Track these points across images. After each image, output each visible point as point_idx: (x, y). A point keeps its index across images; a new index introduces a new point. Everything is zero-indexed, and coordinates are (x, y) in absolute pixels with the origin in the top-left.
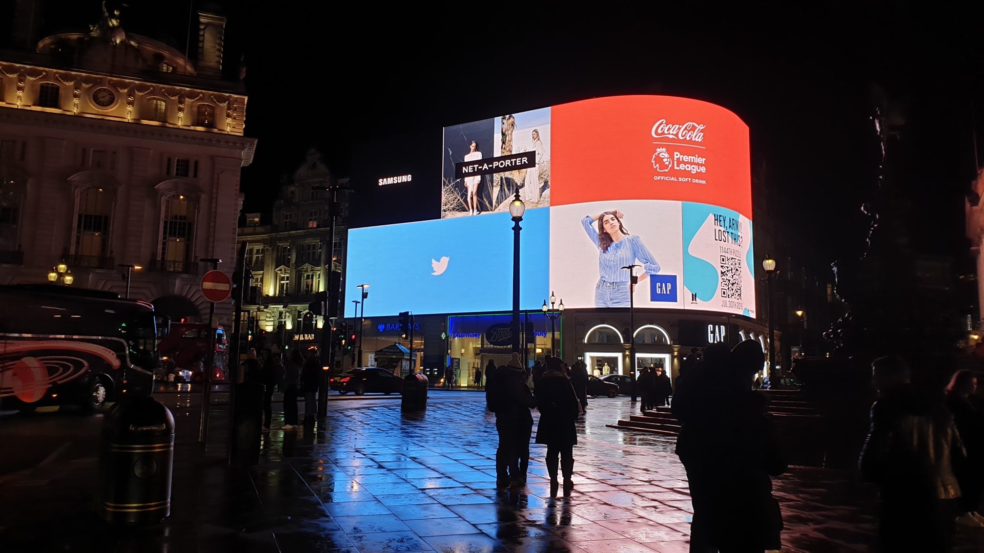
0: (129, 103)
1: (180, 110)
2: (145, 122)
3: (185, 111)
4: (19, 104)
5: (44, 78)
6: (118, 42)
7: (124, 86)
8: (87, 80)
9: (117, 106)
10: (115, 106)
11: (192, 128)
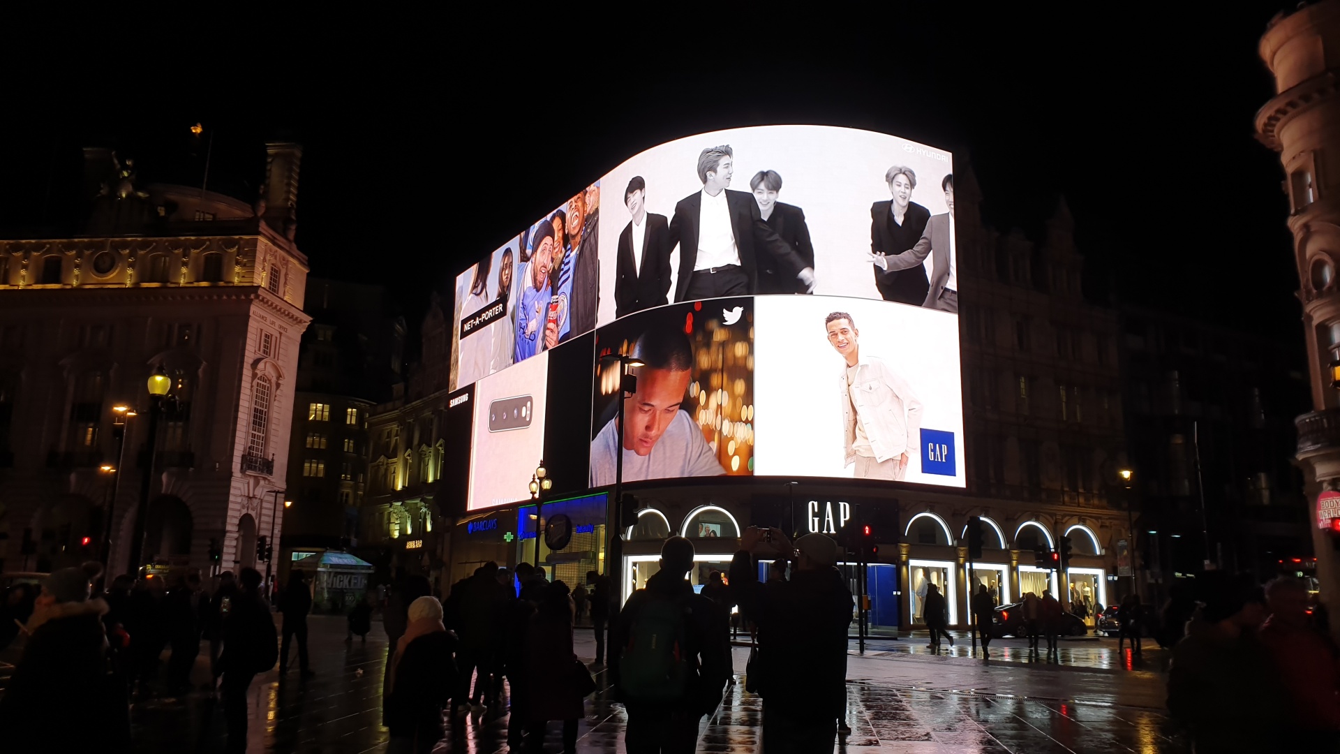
0: (131, 265)
1: (185, 264)
2: (145, 285)
3: (189, 266)
4: (21, 285)
5: (48, 251)
6: (124, 195)
7: (125, 245)
8: (88, 246)
9: (117, 271)
10: (114, 271)
11: (196, 284)
